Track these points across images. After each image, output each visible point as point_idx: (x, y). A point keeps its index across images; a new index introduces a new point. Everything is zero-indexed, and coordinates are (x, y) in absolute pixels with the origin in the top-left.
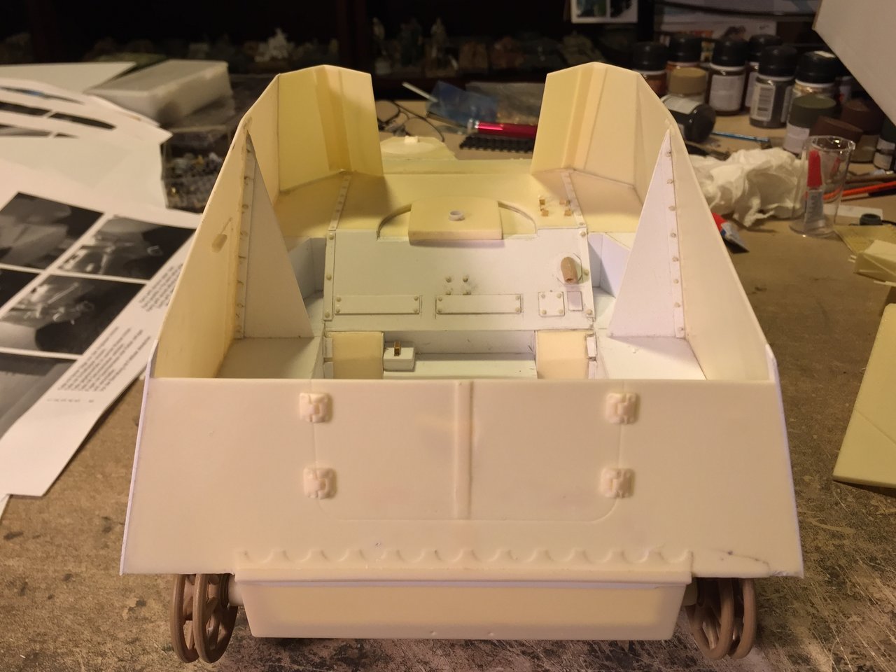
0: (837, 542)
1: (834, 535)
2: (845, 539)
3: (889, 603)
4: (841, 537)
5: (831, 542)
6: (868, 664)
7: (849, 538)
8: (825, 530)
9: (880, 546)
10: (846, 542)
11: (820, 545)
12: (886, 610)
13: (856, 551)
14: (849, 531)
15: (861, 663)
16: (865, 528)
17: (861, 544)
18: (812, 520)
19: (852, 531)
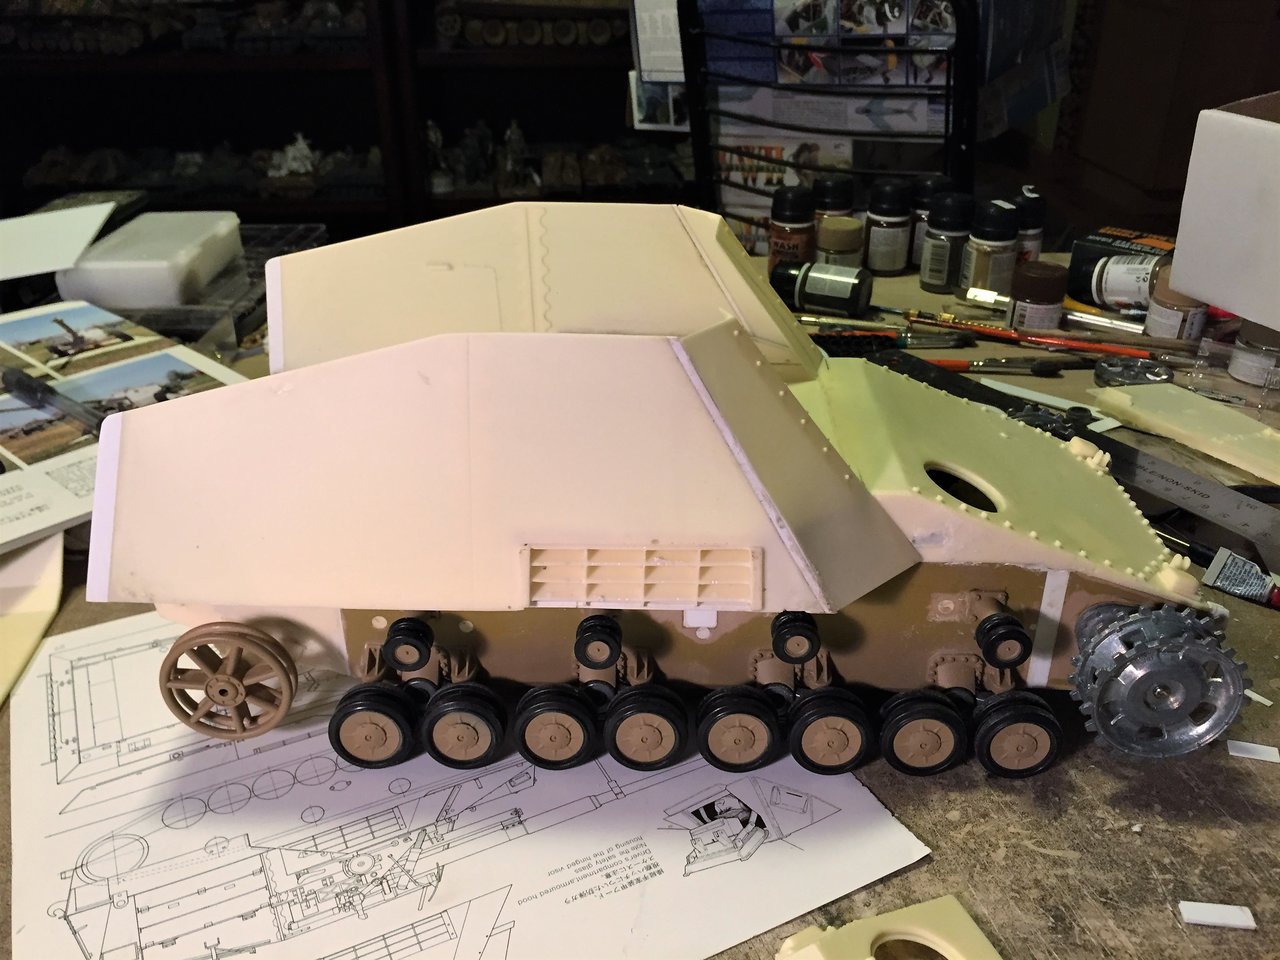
0: (1059, 872)
1: (1056, 862)
2: (1068, 867)
4: (1063, 863)
5: (1052, 872)
7: (1073, 865)
8: (1044, 856)
9: (1110, 874)
10: (1070, 871)
11: (1039, 878)
13: (1083, 883)
14: (1073, 855)
16: (1091, 850)
17: (1088, 873)
18: (1028, 843)
19: (1077, 855)
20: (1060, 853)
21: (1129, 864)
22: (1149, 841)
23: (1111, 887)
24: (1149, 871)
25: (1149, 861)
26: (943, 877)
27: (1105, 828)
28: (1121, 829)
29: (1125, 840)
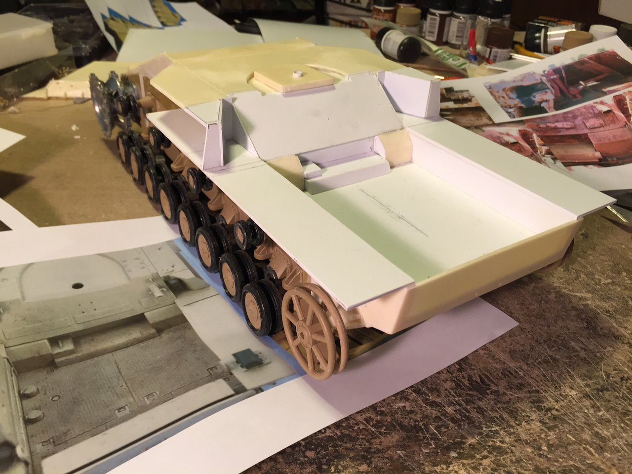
0: (584, 304)
1: (580, 299)
3: (625, 337)
4: (585, 300)
6: (625, 375)
7: (590, 300)
9: (608, 303)
10: (589, 302)
12: (625, 342)
13: (597, 308)
15: (621, 375)
16: (597, 293)
17: (598, 303)
19: (590, 295)
20: (582, 295)
21: (617, 299)
22: (624, 288)
23: (611, 309)
24: (627, 302)
25: (626, 297)
27: (601, 283)
28: (609, 283)
29: (612, 288)
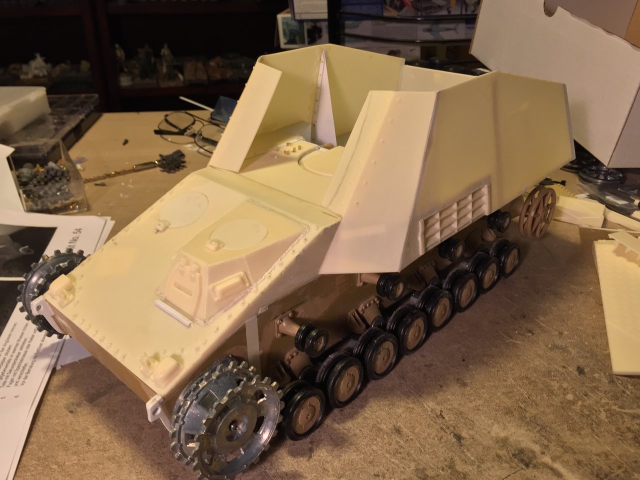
1: (633, 417)
5: (634, 422)
8: (626, 414)
18: (615, 408)
20: (635, 411)
26: (577, 432)
